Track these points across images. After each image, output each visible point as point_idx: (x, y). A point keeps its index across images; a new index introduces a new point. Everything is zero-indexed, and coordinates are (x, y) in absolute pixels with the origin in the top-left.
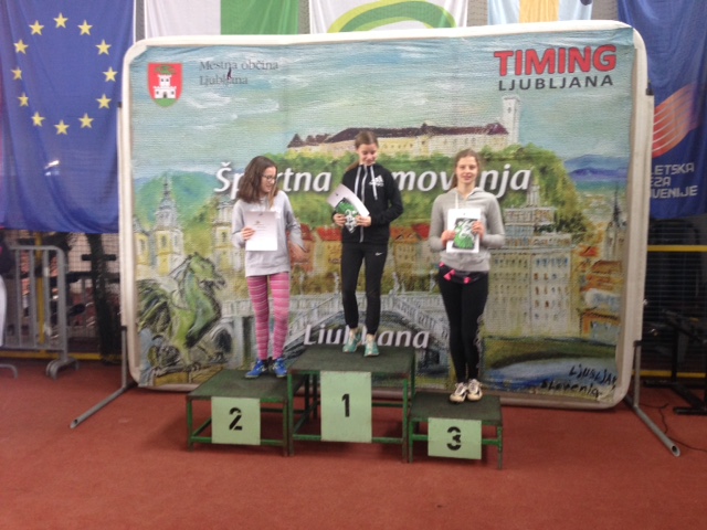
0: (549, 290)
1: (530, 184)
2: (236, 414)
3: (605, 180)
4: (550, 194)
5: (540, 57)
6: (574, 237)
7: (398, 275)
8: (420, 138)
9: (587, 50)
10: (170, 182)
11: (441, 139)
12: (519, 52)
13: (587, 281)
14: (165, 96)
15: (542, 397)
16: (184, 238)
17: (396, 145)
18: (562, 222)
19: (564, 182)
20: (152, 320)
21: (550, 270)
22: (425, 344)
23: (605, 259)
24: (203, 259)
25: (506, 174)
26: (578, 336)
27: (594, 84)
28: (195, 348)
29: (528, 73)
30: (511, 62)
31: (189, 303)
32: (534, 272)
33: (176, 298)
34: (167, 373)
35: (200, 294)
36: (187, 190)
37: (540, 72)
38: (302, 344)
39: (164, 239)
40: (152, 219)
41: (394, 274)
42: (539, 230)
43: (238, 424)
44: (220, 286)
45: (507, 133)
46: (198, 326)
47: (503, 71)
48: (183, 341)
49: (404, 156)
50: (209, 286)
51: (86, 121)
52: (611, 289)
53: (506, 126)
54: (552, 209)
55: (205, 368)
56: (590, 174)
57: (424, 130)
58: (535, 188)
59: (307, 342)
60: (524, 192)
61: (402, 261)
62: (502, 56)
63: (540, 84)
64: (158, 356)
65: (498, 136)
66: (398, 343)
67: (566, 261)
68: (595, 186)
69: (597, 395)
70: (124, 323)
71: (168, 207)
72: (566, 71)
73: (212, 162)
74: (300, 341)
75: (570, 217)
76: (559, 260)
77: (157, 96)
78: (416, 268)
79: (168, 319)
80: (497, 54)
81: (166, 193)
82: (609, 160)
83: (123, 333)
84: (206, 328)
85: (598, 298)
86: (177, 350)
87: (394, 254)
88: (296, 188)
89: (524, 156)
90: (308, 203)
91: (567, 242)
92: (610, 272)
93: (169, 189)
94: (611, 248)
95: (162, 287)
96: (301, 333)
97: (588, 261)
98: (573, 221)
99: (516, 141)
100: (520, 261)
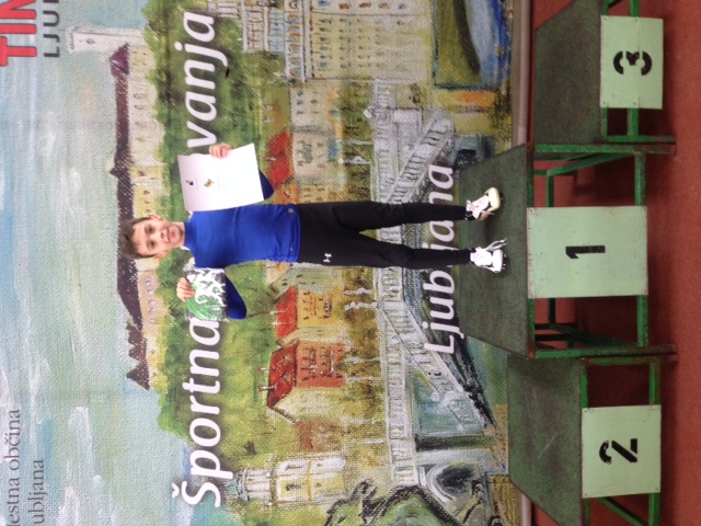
1: (205, 14)
2: (610, 452)
8: (135, 178)
11: (134, 145)
22: (447, 171)
25: (190, 48)
32: (338, 10)
35: (383, 522)
38: (453, 356)
43: (627, 446)
45: (126, 46)
49: (163, 205)
53: (116, 47)
57: (121, 173)
58: (211, 5)
60: (218, 21)
65: (131, 59)
74: (450, 360)
78: (336, 184)
88: (214, 372)
89: (163, 20)
90: (238, 352)
96: (438, 358)
99: (138, 33)
100: (322, 29)
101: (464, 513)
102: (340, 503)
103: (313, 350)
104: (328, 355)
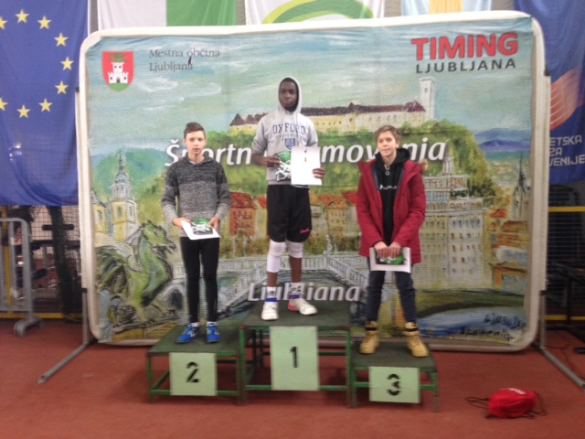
0: (465, 247)
1: (445, 155)
2: (193, 368)
3: (511, 150)
4: (463, 164)
5: (452, 43)
6: (485, 201)
7: (331, 238)
8: (348, 116)
9: (493, 37)
10: (124, 158)
11: (367, 116)
12: (433, 40)
13: (497, 239)
14: (118, 81)
15: (461, 342)
16: (138, 208)
17: (327, 123)
18: (475, 188)
19: (475, 153)
20: (110, 283)
21: (464, 230)
22: (356, 298)
23: (512, 219)
24: (156, 227)
25: (424, 147)
26: (491, 287)
27: (500, 67)
28: (150, 307)
29: (442, 57)
30: (426, 48)
31: (143, 266)
32: (451, 232)
33: (132, 262)
34: (125, 330)
35: (154, 258)
36: (141, 165)
37: (452, 56)
38: (247, 300)
39: (119, 209)
40: (109, 192)
41: (327, 236)
42: (454, 195)
43: (195, 377)
44: (171, 250)
45: (424, 110)
46: (152, 287)
47: (420, 56)
48: (140, 300)
49: (334, 132)
50: (162, 250)
51: (46, 106)
52: (518, 246)
53: (423, 104)
54: (465, 177)
55: (160, 324)
56: (497, 145)
57: (351, 109)
58: (450, 158)
59: (251, 298)
60: (440, 162)
61: (334, 225)
62: (419, 43)
63: (452, 67)
64: (116, 315)
65: (417, 114)
66: (332, 298)
67: (478, 221)
68: (503, 156)
69: (509, 339)
70: (84, 286)
71: (123, 181)
72: (475, 56)
73: (162, 140)
74: (245, 298)
75: (481, 183)
76: (472, 221)
77: (111, 82)
78: (347, 231)
79: (125, 282)
80: (414, 41)
81: (121, 168)
82: (514, 133)
83: (83, 294)
84: (160, 288)
85: (508, 254)
86: (134, 309)
87: (327, 219)
88: (238, 162)
89: (440, 131)
90: (250, 175)
91: (479, 205)
92: (517, 231)
93: (123, 164)
94: (517, 210)
95: (119, 252)
96: (245, 291)
97: (498, 222)
98: (484, 186)
99: (432, 117)
100: (438, 223)
101: (157, 304)
102: (165, 233)
103: (251, 217)
104: (248, 226)
